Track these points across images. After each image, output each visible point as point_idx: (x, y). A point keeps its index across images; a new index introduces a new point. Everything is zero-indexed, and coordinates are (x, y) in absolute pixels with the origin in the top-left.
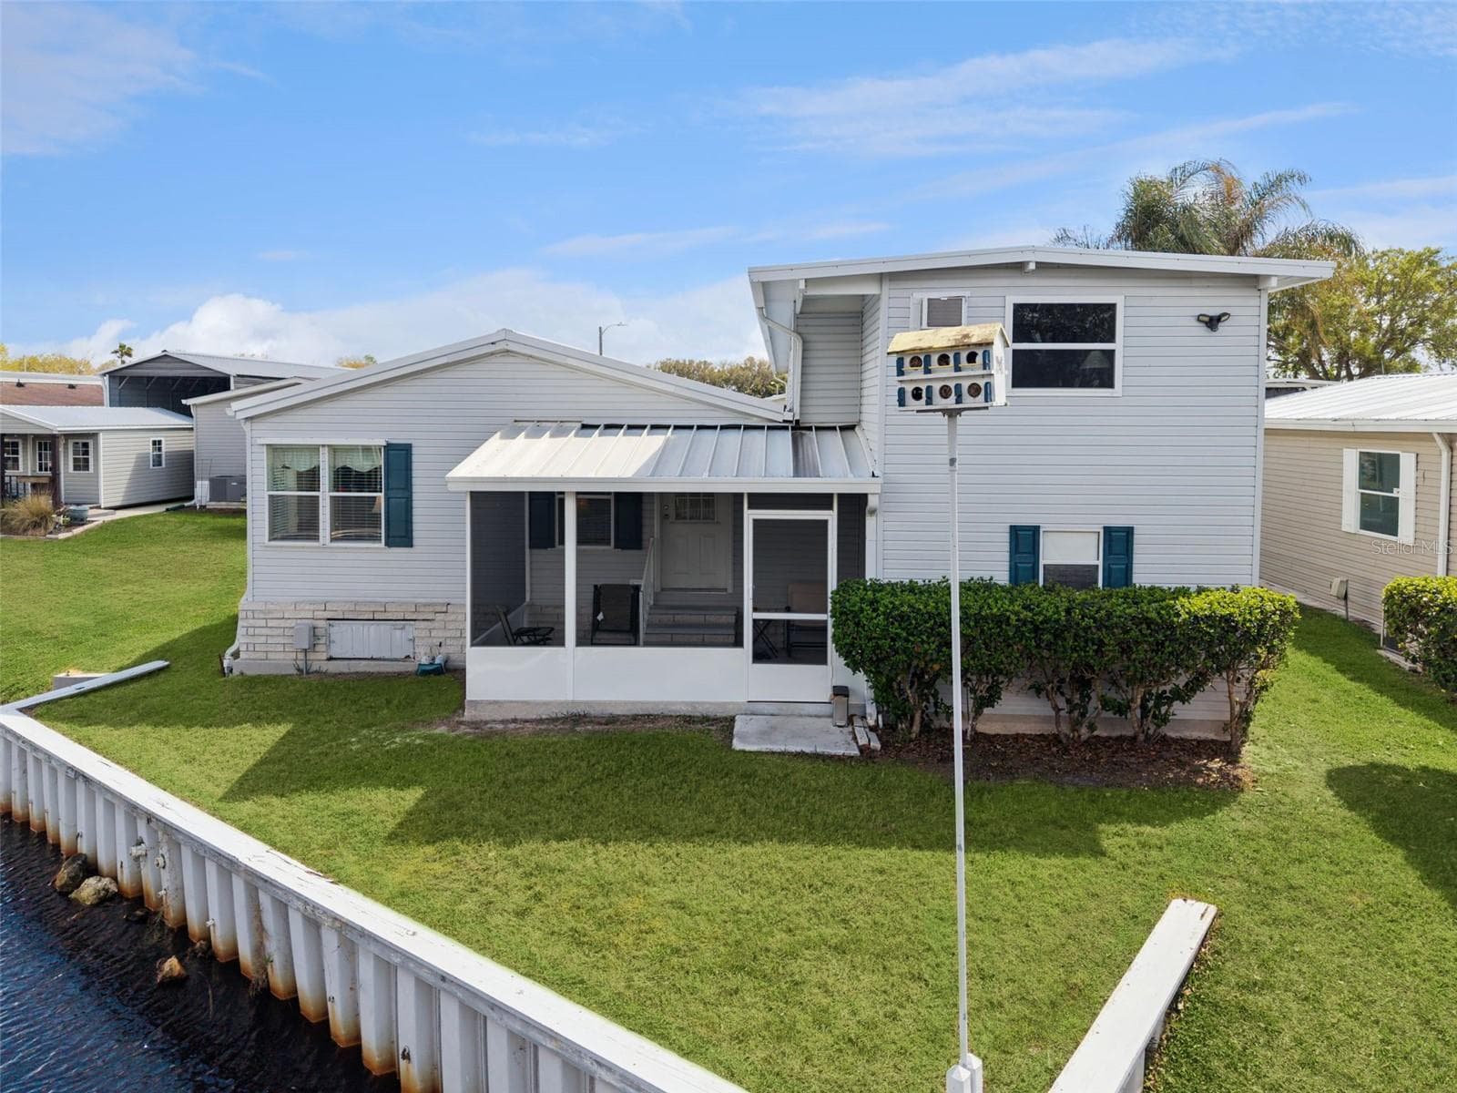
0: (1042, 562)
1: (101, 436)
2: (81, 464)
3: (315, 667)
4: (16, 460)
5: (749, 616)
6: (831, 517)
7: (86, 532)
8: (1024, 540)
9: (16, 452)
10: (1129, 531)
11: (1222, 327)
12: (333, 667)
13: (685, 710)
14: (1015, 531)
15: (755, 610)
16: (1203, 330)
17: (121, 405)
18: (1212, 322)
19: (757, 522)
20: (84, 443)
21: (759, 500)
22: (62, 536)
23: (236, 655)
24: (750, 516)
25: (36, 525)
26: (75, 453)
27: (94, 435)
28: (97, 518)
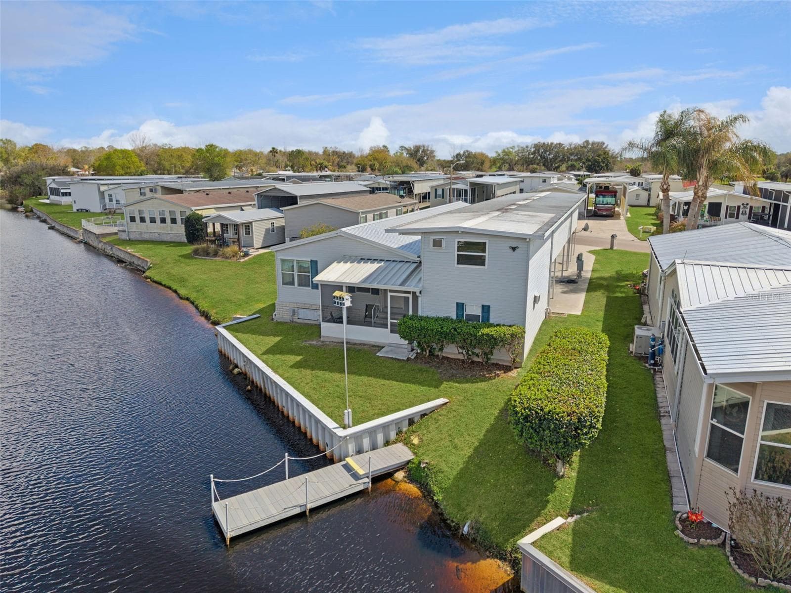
0: (465, 313)
1: (253, 223)
2: (248, 233)
3: (295, 320)
4: (227, 230)
5: (389, 321)
6: (410, 296)
7: (249, 259)
8: (460, 307)
9: (227, 228)
10: (489, 307)
11: (516, 251)
12: (299, 321)
13: (373, 344)
14: (457, 304)
15: (391, 319)
16: (511, 251)
17: (262, 208)
18: (514, 249)
19: (391, 296)
20: (248, 226)
21: (391, 291)
22: (242, 260)
23: (275, 315)
24: (389, 294)
25: (234, 256)
26: (246, 229)
27: (251, 223)
28: (253, 253)
